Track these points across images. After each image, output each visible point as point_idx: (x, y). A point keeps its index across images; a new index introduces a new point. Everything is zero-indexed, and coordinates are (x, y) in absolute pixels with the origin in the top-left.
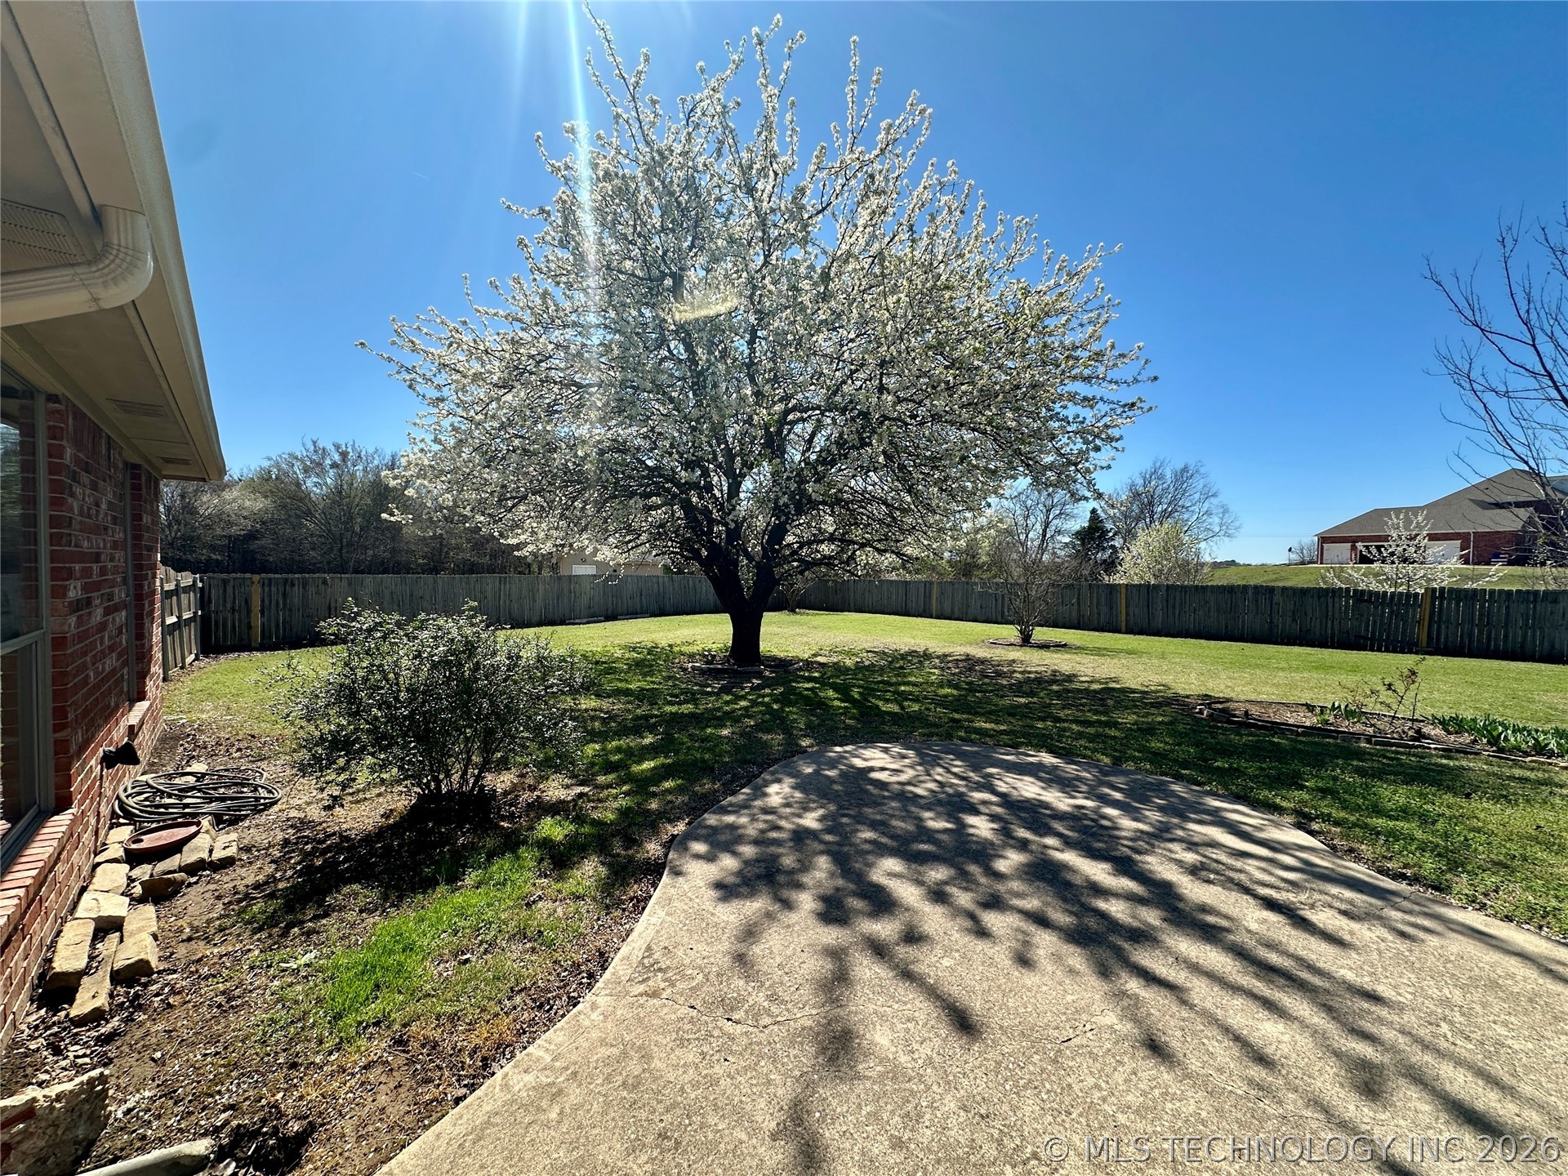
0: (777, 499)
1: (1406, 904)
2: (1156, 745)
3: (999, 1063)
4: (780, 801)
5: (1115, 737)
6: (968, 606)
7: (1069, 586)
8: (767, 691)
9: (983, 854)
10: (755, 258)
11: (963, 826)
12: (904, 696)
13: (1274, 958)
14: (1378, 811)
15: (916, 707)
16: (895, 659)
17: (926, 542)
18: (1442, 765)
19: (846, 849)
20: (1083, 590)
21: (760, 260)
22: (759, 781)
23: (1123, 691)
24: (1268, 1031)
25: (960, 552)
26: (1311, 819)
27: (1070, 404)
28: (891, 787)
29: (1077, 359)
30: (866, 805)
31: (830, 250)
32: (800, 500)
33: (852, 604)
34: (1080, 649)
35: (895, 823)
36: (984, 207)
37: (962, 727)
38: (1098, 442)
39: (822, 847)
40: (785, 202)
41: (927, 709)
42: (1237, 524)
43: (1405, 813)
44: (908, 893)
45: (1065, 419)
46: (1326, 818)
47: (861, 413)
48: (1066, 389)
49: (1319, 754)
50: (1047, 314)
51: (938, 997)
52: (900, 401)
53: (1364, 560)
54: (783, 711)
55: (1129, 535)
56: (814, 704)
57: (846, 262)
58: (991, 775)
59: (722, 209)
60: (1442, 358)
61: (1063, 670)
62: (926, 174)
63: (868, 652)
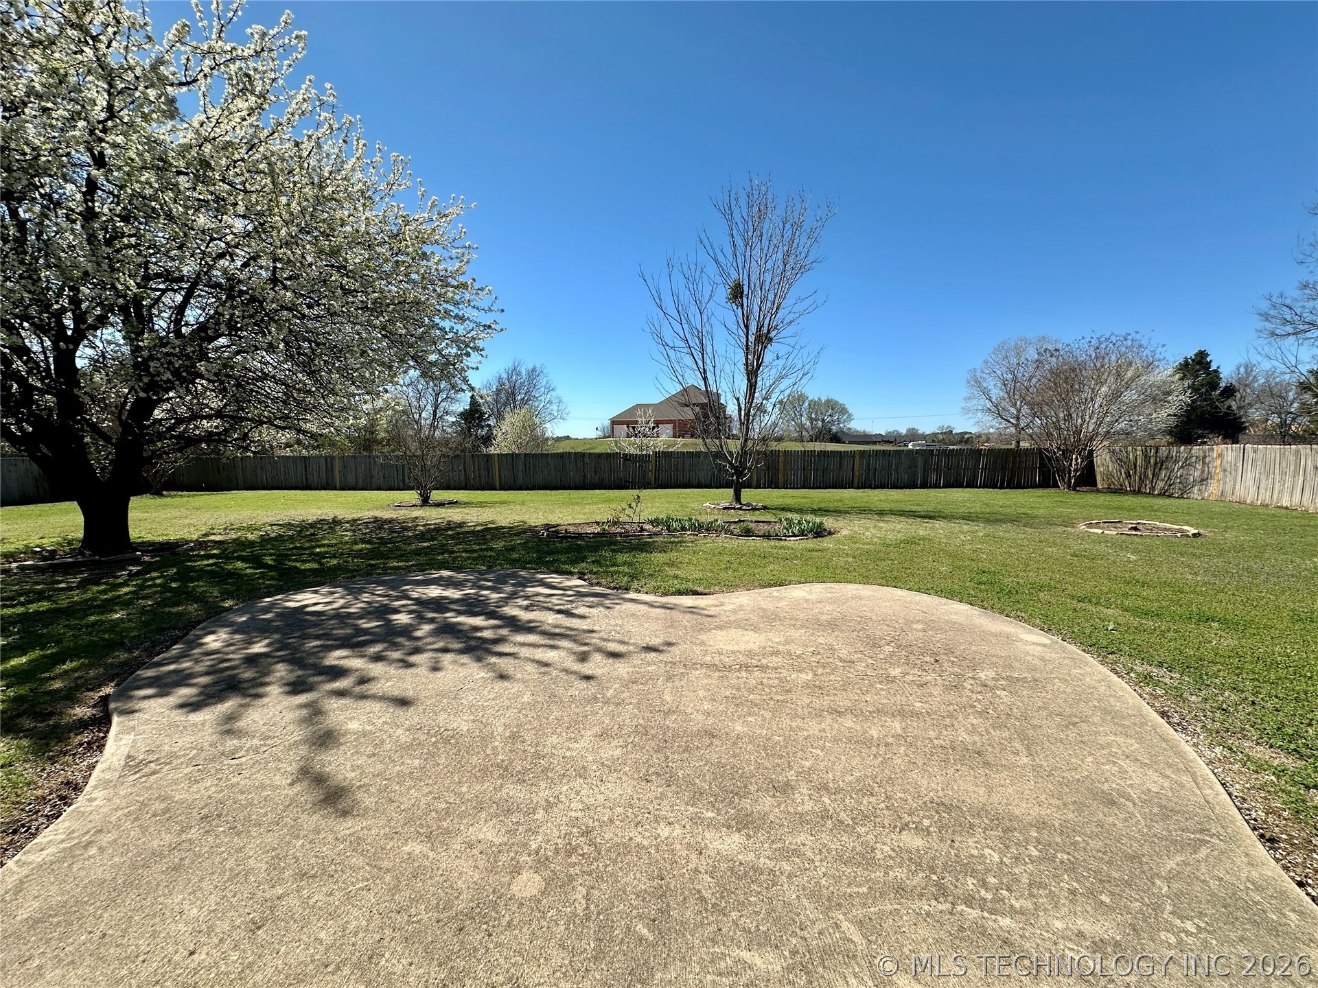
1: (613, 597)
2: (515, 556)
3: (425, 709)
4: (222, 644)
5: (490, 557)
6: (371, 477)
7: (456, 456)
8: (155, 574)
9: (406, 631)
11: (389, 621)
12: (321, 555)
13: (557, 631)
14: (613, 565)
15: (335, 562)
16: (304, 528)
17: (328, 421)
18: (648, 542)
19: (299, 655)
20: (467, 459)
22: (190, 637)
23: (497, 528)
24: (550, 655)
25: (358, 429)
26: (585, 574)
27: (446, 319)
28: (327, 613)
30: (307, 628)
33: (240, 483)
34: (467, 504)
36: (364, 145)
37: (379, 567)
39: (276, 660)
41: (345, 562)
42: (567, 410)
43: (624, 563)
44: (355, 663)
45: (443, 329)
46: (591, 572)
49: (597, 545)
51: (386, 699)
54: (187, 587)
55: (500, 417)
56: (222, 576)
61: (455, 520)
62: (304, 86)
63: (271, 525)
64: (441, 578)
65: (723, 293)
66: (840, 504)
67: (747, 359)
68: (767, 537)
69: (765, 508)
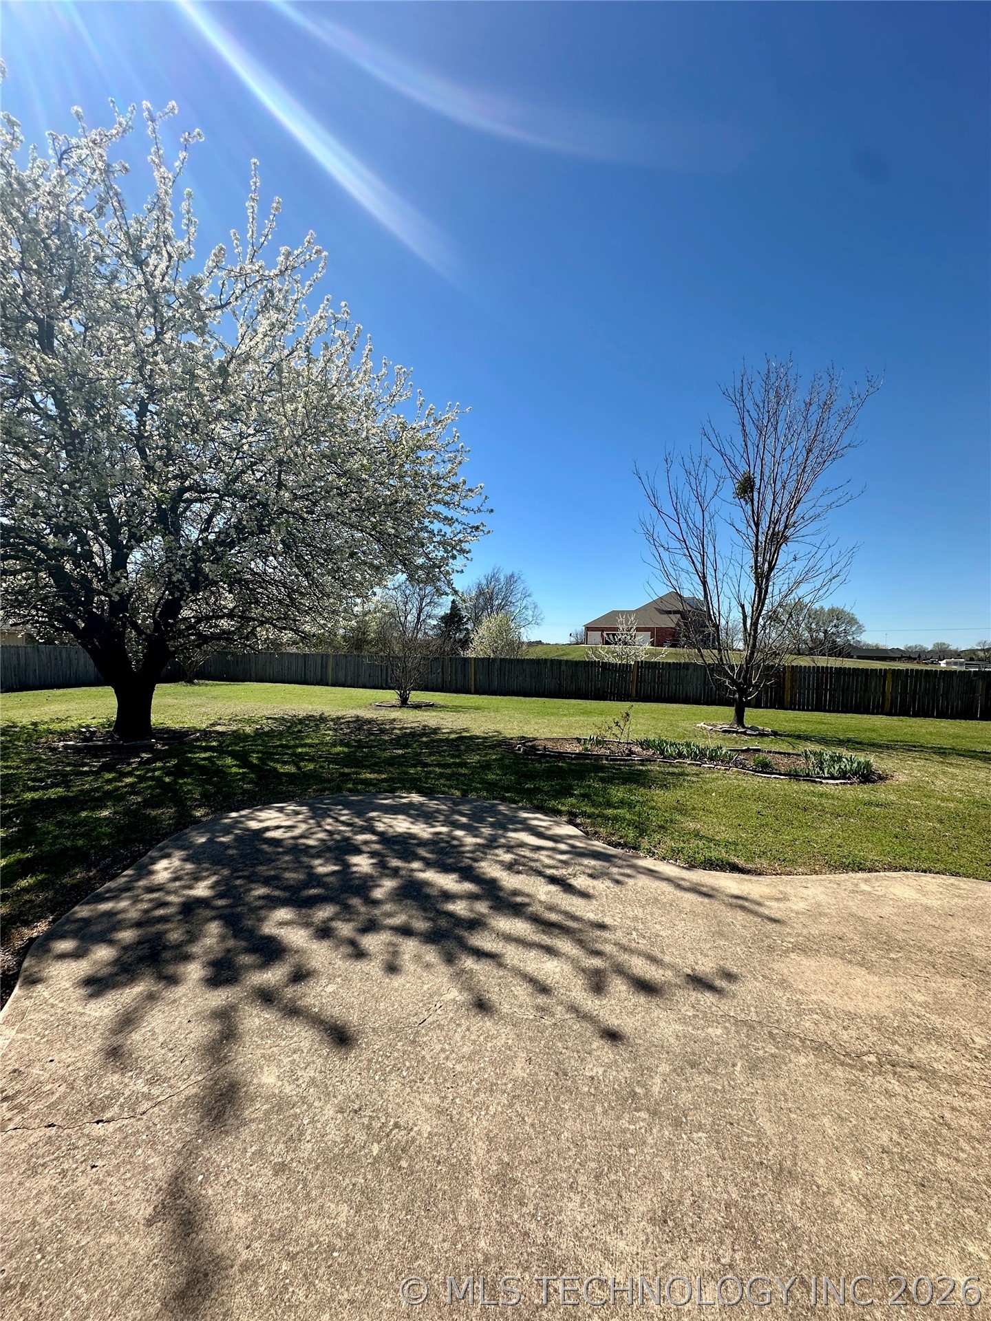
0: (170, 575)
1: (620, 862)
2: (491, 777)
3: (370, 1061)
4: (169, 876)
5: (465, 775)
6: (359, 675)
7: (436, 659)
8: (159, 764)
9: (362, 887)
10: (147, 330)
11: (347, 866)
12: (301, 757)
13: (553, 917)
14: (609, 805)
15: (311, 766)
16: (293, 724)
17: (322, 622)
18: (640, 770)
19: (239, 909)
20: (446, 662)
21: (151, 336)
22: (145, 859)
23: (472, 738)
24: (549, 970)
25: (352, 629)
26: (577, 816)
27: (435, 521)
28: (285, 843)
29: (440, 487)
30: (261, 864)
31: (230, 348)
32: (197, 578)
33: (253, 675)
34: (443, 708)
35: (287, 875)
36: (370, 352)
37: (351, 779)
38: (455, 552)
39: (213, 913)
40: (181, 286)
41: (321, 767)
42: (542, 616)
43: (623, 803)
44: (297, 937)
45: (431, 532)
46: (584, 814)
47: (260, 503)
48: (433, 508)
49: (583, 771)
50: (419, 447)
51: (322, 1022)
52: (295, 498)
53: (607, 643)
54: (177, 783)
55: (477, 621)
56: (210, 773)
57: (245, 362)
58: (372, 819)
59: (105, 270)
60: (643, 524)
61: (430, 725)
62: (322, 306)
63: (268, 718)
64: (411, 805)
65: (730, 488)
66: (874, 735)
67: (756, 561)
68: (794, 776)
69: (775, 734)
